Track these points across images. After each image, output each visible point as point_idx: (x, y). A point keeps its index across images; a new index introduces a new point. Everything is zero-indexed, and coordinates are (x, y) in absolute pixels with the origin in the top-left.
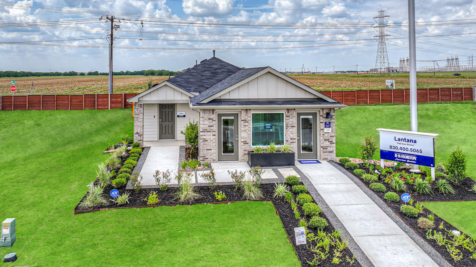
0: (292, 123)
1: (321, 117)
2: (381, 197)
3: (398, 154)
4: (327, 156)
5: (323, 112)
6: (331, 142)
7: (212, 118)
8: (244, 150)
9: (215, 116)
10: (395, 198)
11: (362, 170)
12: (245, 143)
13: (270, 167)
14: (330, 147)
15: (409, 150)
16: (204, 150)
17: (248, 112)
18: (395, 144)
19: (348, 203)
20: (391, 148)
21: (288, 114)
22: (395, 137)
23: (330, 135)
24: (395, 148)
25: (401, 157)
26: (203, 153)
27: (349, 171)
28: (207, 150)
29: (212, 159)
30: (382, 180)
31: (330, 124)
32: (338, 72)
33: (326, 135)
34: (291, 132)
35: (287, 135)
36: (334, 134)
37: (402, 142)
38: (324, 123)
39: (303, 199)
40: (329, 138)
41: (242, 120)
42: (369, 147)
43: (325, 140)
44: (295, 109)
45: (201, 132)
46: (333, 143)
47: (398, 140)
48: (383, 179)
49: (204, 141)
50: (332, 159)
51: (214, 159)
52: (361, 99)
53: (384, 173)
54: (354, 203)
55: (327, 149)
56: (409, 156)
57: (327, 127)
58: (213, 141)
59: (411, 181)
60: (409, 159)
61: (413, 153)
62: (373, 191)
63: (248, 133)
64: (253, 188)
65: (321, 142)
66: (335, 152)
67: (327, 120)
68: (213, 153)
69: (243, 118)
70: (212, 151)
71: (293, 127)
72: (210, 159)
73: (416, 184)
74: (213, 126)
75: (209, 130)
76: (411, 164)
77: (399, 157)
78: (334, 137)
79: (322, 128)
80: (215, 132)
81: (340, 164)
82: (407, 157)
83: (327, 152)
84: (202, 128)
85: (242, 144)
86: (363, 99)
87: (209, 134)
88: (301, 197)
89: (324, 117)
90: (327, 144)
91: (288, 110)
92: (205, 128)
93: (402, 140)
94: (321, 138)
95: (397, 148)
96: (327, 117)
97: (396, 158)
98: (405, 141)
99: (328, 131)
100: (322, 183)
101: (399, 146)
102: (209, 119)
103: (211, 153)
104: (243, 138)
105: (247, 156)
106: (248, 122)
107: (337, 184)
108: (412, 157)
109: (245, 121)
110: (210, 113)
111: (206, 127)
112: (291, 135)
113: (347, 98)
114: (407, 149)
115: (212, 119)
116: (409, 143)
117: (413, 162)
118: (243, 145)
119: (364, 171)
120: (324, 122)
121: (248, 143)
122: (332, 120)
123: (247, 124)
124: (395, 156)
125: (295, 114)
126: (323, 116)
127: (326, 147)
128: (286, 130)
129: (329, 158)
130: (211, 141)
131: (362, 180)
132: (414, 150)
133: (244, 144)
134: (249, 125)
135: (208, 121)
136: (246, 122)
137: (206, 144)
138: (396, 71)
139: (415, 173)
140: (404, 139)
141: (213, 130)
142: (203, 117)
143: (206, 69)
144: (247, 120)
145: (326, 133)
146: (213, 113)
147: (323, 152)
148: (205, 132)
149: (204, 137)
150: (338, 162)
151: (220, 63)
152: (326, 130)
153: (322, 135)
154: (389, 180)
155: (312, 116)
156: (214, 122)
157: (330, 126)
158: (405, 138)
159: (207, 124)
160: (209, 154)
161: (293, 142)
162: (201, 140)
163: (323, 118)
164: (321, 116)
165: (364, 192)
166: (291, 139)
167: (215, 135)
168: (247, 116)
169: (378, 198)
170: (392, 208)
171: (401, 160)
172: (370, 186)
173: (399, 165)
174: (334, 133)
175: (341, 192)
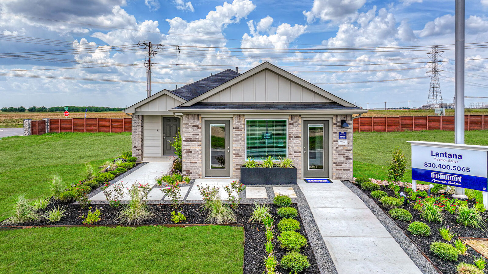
0: (296, 133)
1: (335, 126)
2: (403, 228)
3: (435, 174)
4: (341, 175)
5: (337, 119)
6: (347, 158)
7: (197, 124)
8: (236, 165)
9: (200, 123)
10: (424, 231)
11: (382, 191)
12: (238, 155)
13: (263, 185)
14: (346, 164)
15: (452, 167)
16: (188, 163)
17: (241, 118)
18: (432, 160)
19: (351, 235)
20: (426, 165)
21: (292, 122)
22: (432, 151)
23: (345, 148)
24: (431, 165)
25: (440, 177)
26: (186, 167)
27: (366, 193)
28: (191, 163)
29: (196, 173)
30: (409, 206)
31: (346, 135)
32: (390, 108)
33: (340, 148)
34: (295, 143)
35: (290, 147)
36: (351, 148)
37: (442, 158)
38: (338, 134)
39: (285, 225)
40: (344, 152)
41: (234, 128)
42: (397, 164)
43: (339, 154)
44: (300, 115)
45: (184, 141)
46: (350, 159)
47: (436, 155)
48: (411, 205)
49: (187, 152)
50: (348, 178)
51: (200, 174)
52: (405, 126)
53: (413, 196)
54: (361, 235)
55: (341, 165)
56: (450, 177)
57: (342, 138)
58: (198, 152)
59: (451, 209)
60: (451, 180)
61: (456, 172)
62: (393, 219)
63: (241, 143)
64: (222, 209)
65: (333, 157)
66: (351, 170)
67: (342, 130)
68: (198, 167)
69: (235, 126)
70: (198, 164)
71: (297, 137)
72: (194, 174)
73: (459, 212)
74: (198, 135)
75: (193, 139)
76: (454, 187)
77: (436, 177)
78: (351, 152)
79: (335, 139)
80: (201, 141)
81: (356, 185)
82: (448, 178)
83: (341, 170)
84: (185, 136)
85: (234, 156)
86: (408, 126)
87: (194, 144)
88: (283, 223)
89: (339, 126)
90: (342, 159)
91: (291, 116)
92: (189, 137)
93: (442, 155)
94: (334, 152)
95: (434, 165)
96: (342, 127)
97: (433, 178)
98: (446, 157)
99: (343, 144)
100: (323, 205)
101: (437, 163)
102: (194, 126)
103: (196, 167)
104: (234, 150)
105: (239, 171)
106: (241, 130)
107: (343, 208)
108: (455, 177)
109: (237, 129)
110: (194, 119)
111: (190, 135)
112: (295, 148)
113: (390, 124)
114: (448, 167)
115: (197, 126)
116: (452, 159)
117: (457, 184)
118: (234, 158)
119: (385, 193)
120: (338, 132)
121: (241, 156)
122: (349, 130)
123: (239, 133)
124: (432, 177)
125: (301, 121)
126: (337, 124)
127: (340, 163)
128: (289, 142)
129: (344, 177)
130: (196, 152)
131: (380, 204)
132: (459, 169)
133: (236, 156)
134: (242, 134)
135: (192, 128)
136: (238, 131)
137: (191, 156)
138: (450, 107)
139: (459, 199)
140: (444, 153)
141: (198, 139)
142: (186, 124)
143: (217, 80)
144: (240, 127)
145: (341, 146)
146: (198, 119)
147: (337, 170)
148: (189, 141)
149: (188, 148)
150: (355, 182)
151: (234, 75)
152: (340, 142)
153: (335, 148)
154: (419, 206)
155: (323, 125)
156: (200, 130)
157: (346, 137)
158: (446, 153)
159: (191, 132)
160: (193, 168)
161: (297, 156)
162: (184, 151)
163: (337, 126)
164: (334, 124)
165: (380, 220)
166: (295, 152)
167: (200, 145)
168: (240, 123)
169: (399, 229)
170: (418, 245)
171: (440, 181)
172: (390, 212)
173: (438, 189)
174: (351, 146)
175: (345, 218)
